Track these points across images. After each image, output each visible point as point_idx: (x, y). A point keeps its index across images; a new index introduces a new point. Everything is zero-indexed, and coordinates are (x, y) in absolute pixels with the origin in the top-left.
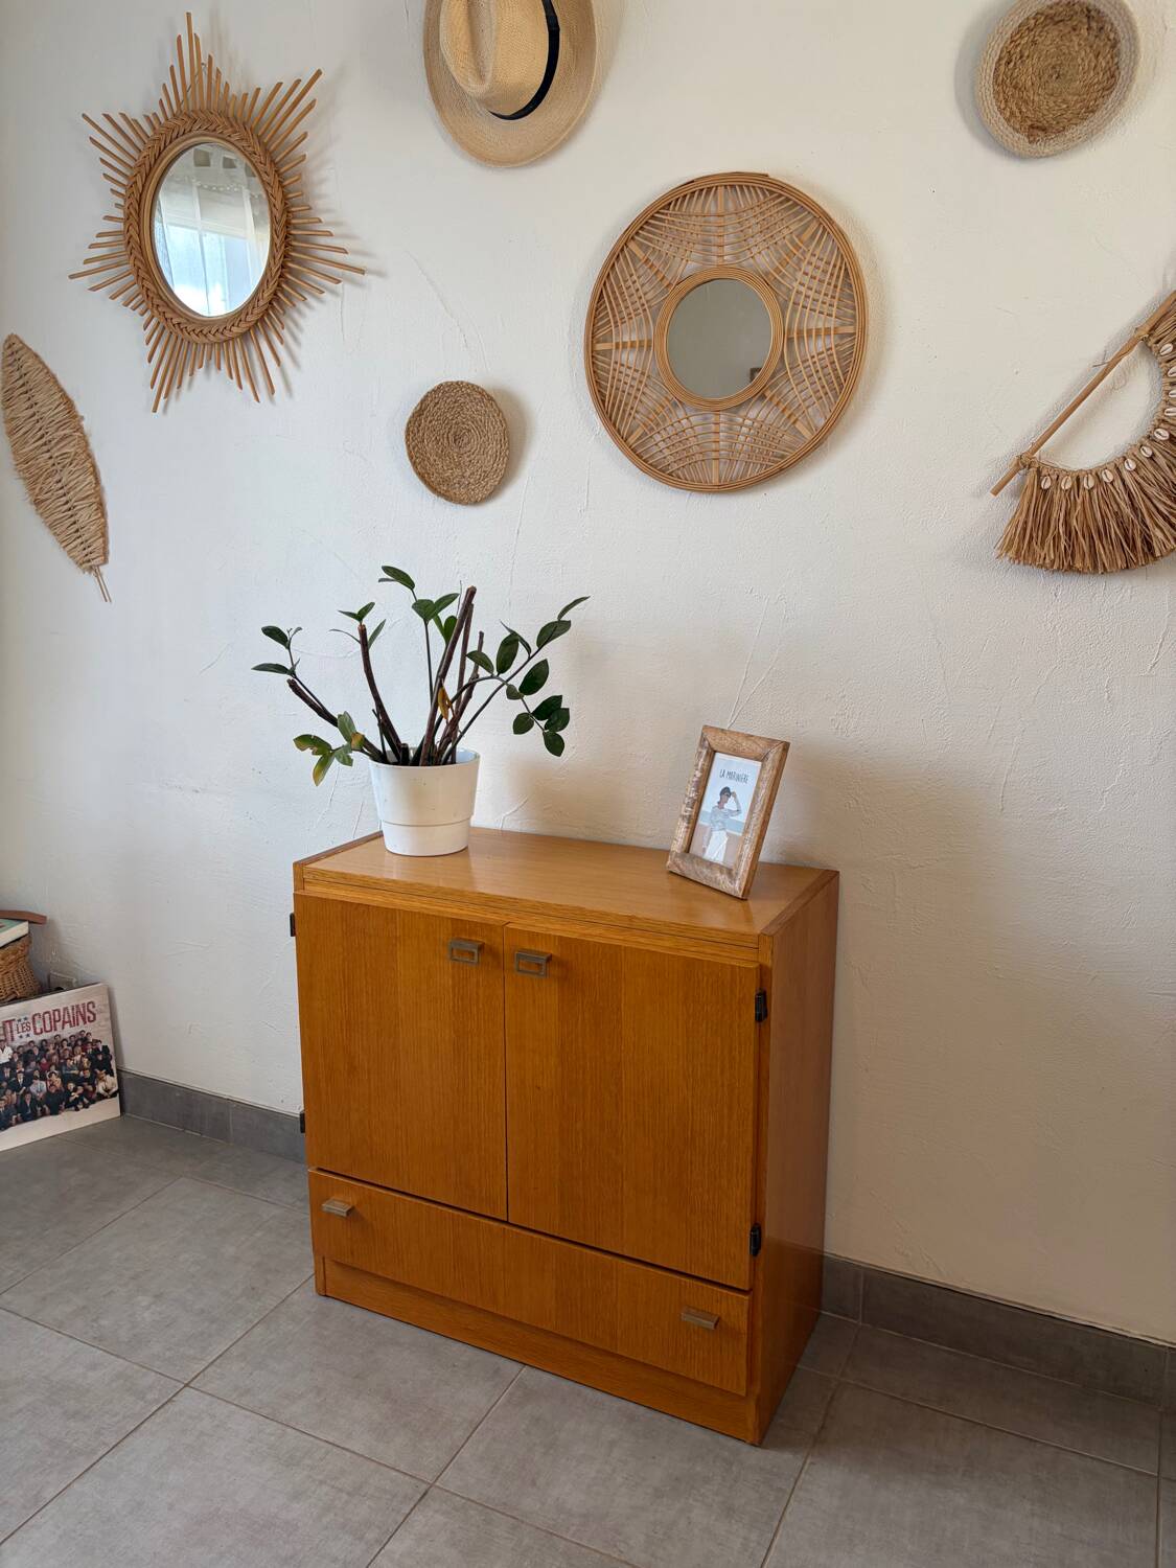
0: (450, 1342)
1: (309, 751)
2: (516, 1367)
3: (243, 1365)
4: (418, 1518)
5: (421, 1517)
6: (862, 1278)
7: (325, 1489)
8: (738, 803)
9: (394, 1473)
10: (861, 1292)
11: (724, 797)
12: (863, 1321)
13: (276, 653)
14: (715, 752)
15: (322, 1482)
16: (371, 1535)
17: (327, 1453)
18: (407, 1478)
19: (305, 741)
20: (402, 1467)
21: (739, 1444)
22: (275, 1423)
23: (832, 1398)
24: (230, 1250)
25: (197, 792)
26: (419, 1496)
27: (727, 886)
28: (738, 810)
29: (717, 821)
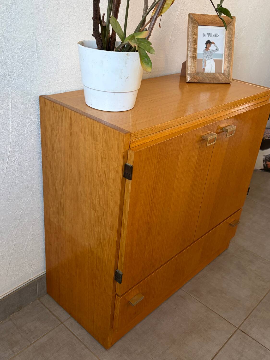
5: (254, 335)
8: (216, 46)
9: (232, 339)
11: (208, 45)
16: (263, 352)
18: (234, 335)
20: (229, 336)
26: (243, 333)
27: (225, 80)
28: (217, 49)
29: (207, 56)
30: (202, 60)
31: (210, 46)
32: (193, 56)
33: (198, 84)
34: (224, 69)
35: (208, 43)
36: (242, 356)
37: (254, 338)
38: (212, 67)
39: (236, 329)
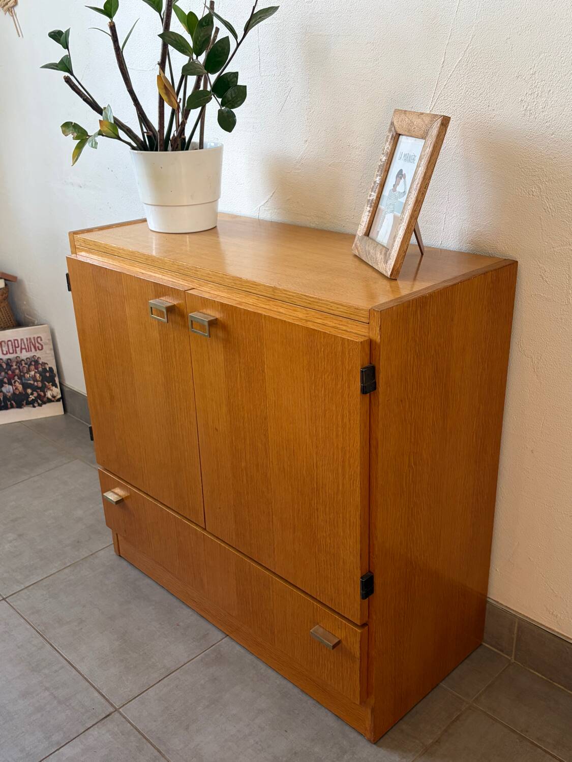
0: (184, 606)
1: (71, 136)
2: (220, 635)
3: (45, 593)
4: (94, 732)
5: (96, 733)
6: (516, 625)
7: (47, 693)
8: (405, 185)
9: (96, 694)
10: (515, 636)
11: (398, 180)
12: (515, 660)
13: (57, 53)
14: (400, 135)
15: (47, 689)
16: (56, 737)
17: (62, 667)
18: (103, 700)
19: (68, 127)
21: (360, 737)
22: (41, 638)
23: (457, 718)
24: (79, 513)
25: (81, 187)
26: (104, 716)
27: (382, 267)
28: (404, 192)
29: (390, 204)
31: (400, 182)
38: (387, 232)
39: (117, 707)
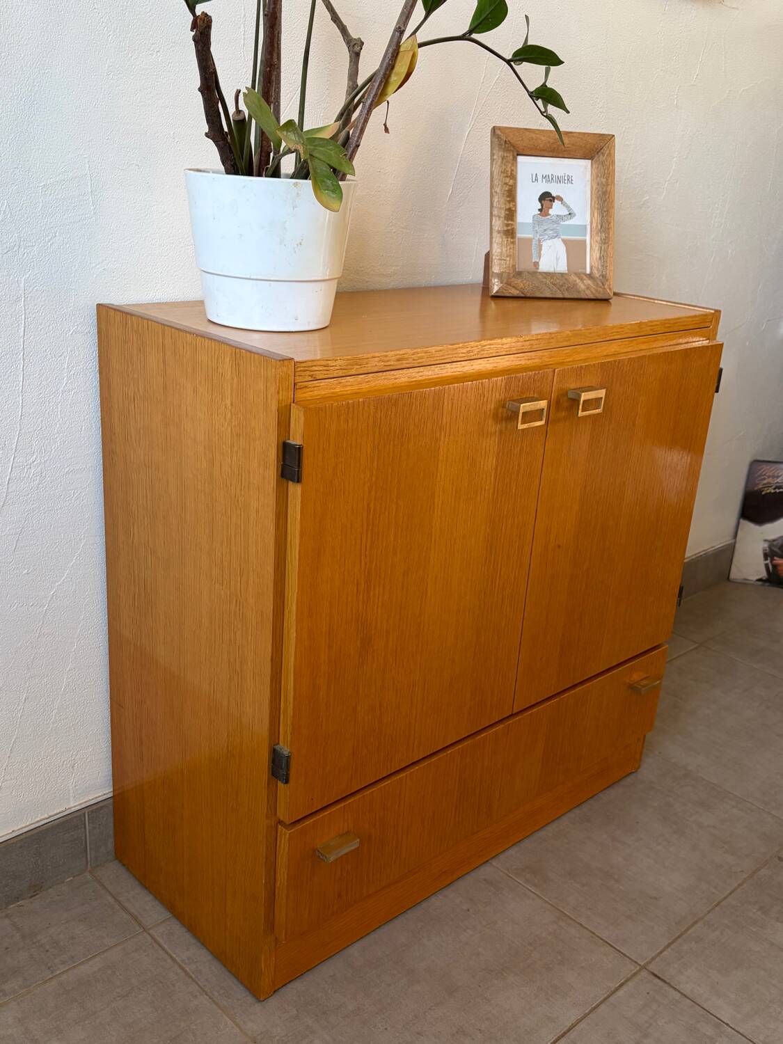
4: (687, 989)
5: (688, 986)
8: (568, 207)
9: (621, 993)
11: (546, 203)
18: (630, 984)
20: (613, 985)
27: (594, 292)
28: (570, 214)
29: (545, 230)
30: (530, 240)
31: (552, 205)
32: (505, 228)
33: (521, 303)
34: (591, 264)
35: (546, 198)
36: (646, 1036)
37: (688, 993)
38: (557, 259)
39: (638, 967)
